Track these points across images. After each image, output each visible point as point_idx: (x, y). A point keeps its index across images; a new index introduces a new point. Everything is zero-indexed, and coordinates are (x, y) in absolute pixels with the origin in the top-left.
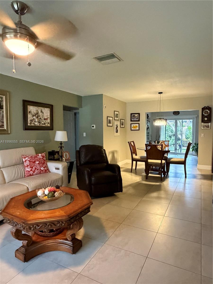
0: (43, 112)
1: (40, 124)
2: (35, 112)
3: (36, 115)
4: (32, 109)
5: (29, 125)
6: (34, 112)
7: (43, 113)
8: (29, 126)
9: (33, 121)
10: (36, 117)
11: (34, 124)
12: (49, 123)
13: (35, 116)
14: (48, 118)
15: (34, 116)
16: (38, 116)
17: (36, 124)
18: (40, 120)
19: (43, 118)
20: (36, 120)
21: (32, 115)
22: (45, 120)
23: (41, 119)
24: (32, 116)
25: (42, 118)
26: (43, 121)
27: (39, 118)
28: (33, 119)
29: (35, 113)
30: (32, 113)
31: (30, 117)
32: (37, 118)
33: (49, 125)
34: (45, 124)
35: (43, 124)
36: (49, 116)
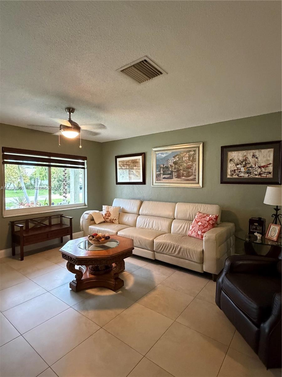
0: (258, 156)
1: (249, 176)
2: (241, 159)
3: (242, 162)
4: (234, 156)
5: (228, 176)
6: (239, 159)
7: (257, 158)
8: (228, 178)
9: (236, 171)
10: (242, 165)
11: (238, 175)
12: (270, 173)
13: (241, 164)
14: (270, 164)
15: (238, 164)
16: (246, 164)
17: (242, 175)
18: (249, 170)
19: (257, 166)
20: (243, 169)
21: (235, 163)
22: (261, 169)
23: (251, 167)
24: (234, 165)
25: (254, 166)
26: (256, 171)
27: (248, 166)
28: (236, 168)
29: (240, 161)
30: (235, 161)
31: (231, 166)
32: (244, 167)
33: (270, 176)
34: (260, 174)
35: (256, 175)
36: (271, 162)
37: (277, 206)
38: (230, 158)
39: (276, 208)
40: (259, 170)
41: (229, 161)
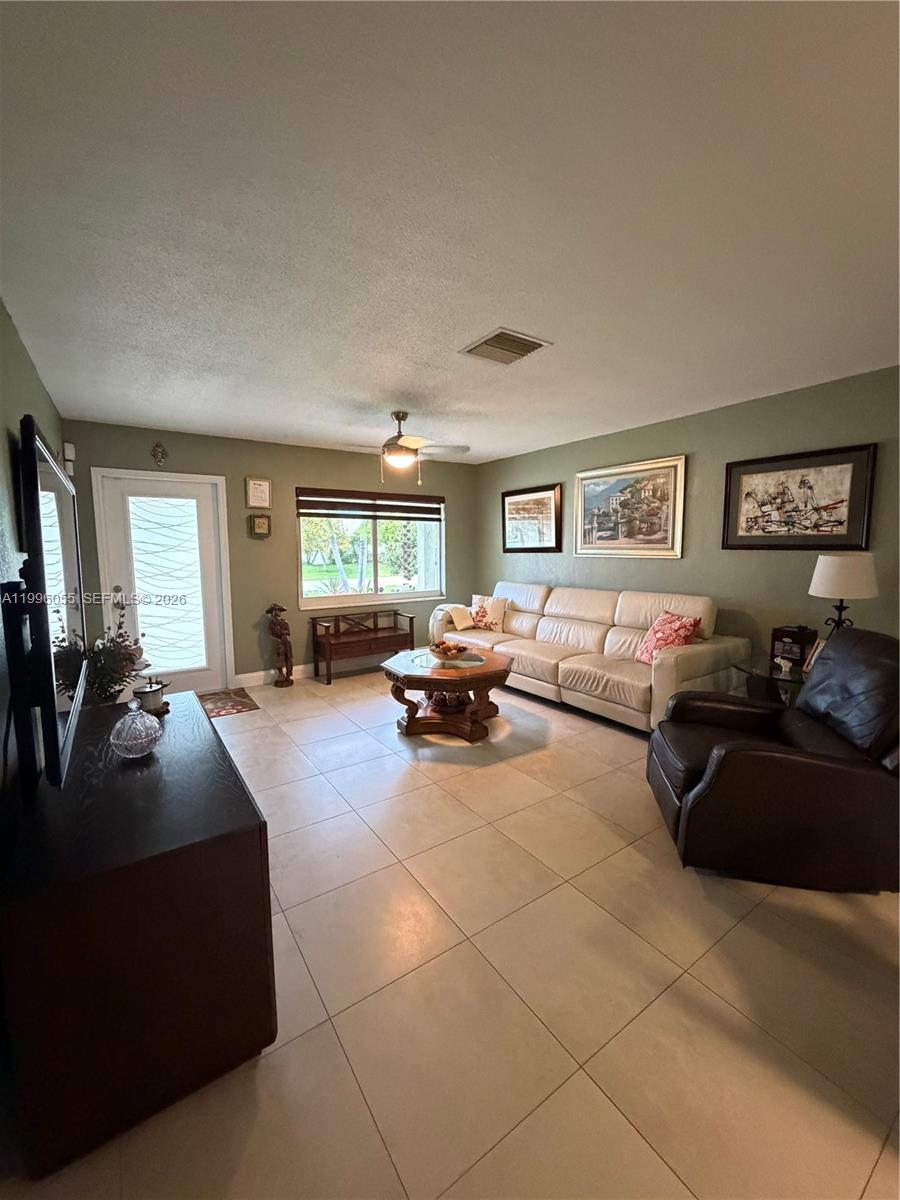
0: (812, 483)
1: (789, 530)
2: (772, 490)
3: (775, 499)
4: (757, 485)
5: (741, 533)
6: (766, 492)
7: (810, 488)
8: (741, 537)
9: (760, 520)
10: (775, 506)
11: (763, 530)
12: (841, 523)
13: (771, 503)
14: (842, 502)
15: (763, 504)
16: (783, 503)
17: (773, 528)
18: (791, 516)
19: (809, 507)
20: (775, 516)
21: (758, 502)
22: (819, 514)
23: (796, 509)
24: (756, 506)
25: (802, 507)
26: (807, 519)
27: (789, 507)
28: (759, 514)
29: (770, 495)
30: (759, 496)
31: (747, 509)
32: (778, 509)
33: (842, 530)
34: (816, 526)
35: (807, 528)
36: (845, 496)
37: (842, 601)
38: (746, 489)
39: (838, 604)
40: (815, 517)
41: (744, 496)
